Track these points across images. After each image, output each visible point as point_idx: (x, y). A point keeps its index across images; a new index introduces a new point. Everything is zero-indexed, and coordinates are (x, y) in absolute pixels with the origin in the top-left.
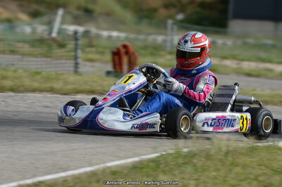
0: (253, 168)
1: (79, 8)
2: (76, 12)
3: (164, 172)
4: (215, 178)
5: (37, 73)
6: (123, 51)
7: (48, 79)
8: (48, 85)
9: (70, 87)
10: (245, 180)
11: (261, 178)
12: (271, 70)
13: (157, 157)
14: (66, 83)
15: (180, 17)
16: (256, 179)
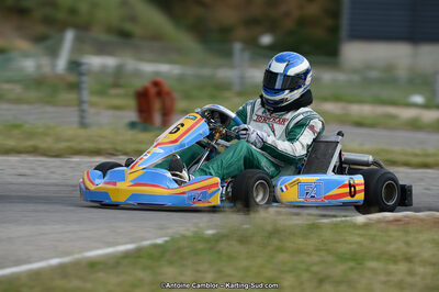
0: (309, 254)
1: (110, 30)
2: (103, 37)
3: (171, 263)
4: (247, 269)
5: (16, 126)
6: (153, 90)
7: (31, 135)
8: (30, 143)
9: (62, 145)
10: (291, 272)
11: (315, 269)
12: (393, 117)
13: (166, 242)
14: (58, 139)
15: (266, 40)
16: (307, 270)
